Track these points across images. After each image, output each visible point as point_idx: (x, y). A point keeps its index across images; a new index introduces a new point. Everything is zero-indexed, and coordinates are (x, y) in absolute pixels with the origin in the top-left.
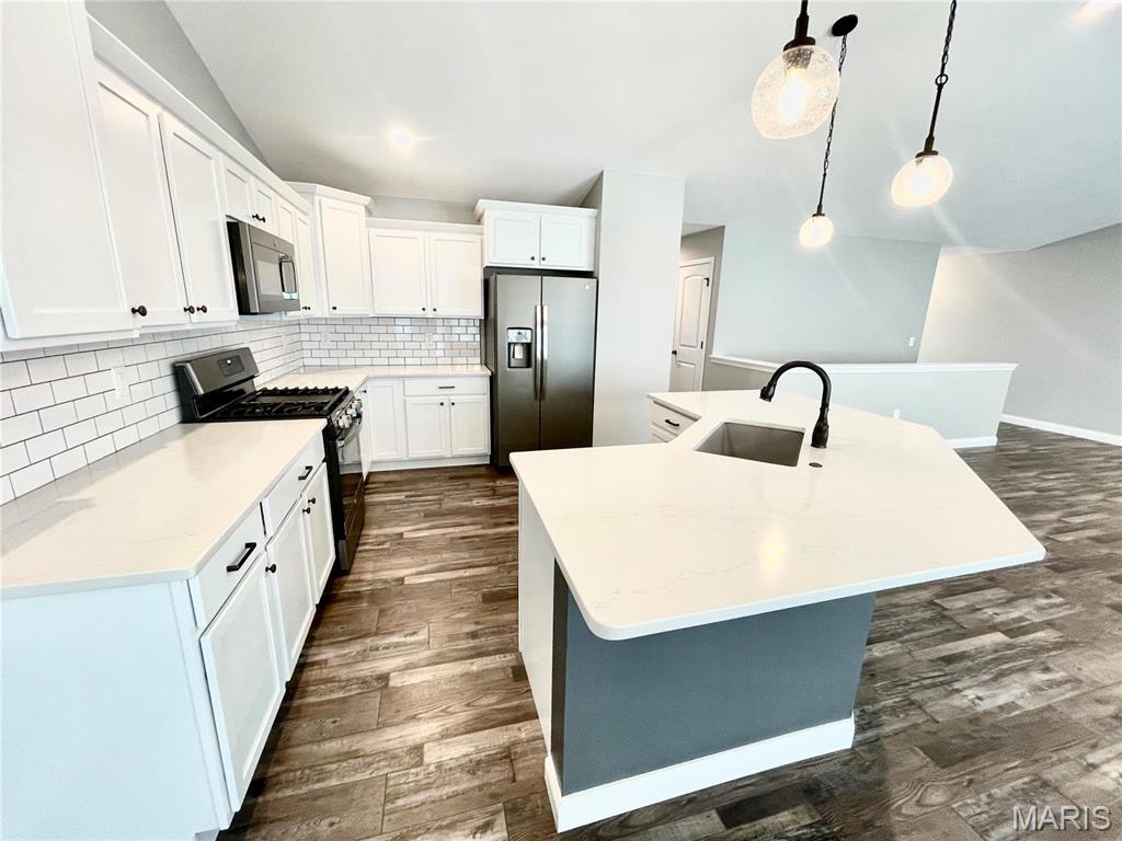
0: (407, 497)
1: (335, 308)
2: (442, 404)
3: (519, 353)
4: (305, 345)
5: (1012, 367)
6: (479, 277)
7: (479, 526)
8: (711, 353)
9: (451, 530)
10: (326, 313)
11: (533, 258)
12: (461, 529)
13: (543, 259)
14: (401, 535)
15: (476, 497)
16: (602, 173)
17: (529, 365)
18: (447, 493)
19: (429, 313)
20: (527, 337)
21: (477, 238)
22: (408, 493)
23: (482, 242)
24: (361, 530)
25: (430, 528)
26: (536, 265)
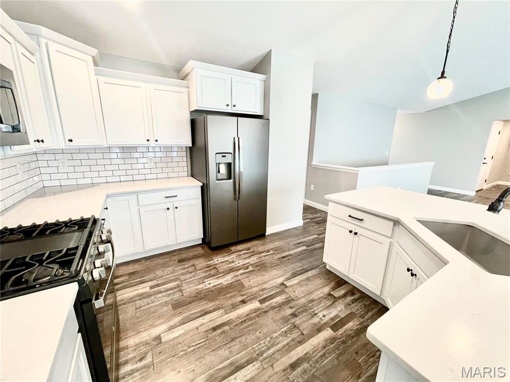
0: (151, 288)
1: (71, 141)
2: (168, 209)
3: (223, 169)
4: (43, 170)
5: (433, 163)
6: (187, 118)
7: (221, 311)
8: (312, 162)
9: (201, 321)
10: (63, 144)
11: (228, 105)
12: (207, 318)
13: (234, 106)
14: (158, 338)
15: (206, 277)
16: (270, 51)
17: (230, 178)
18: (182, 278)
19: (152, 143)
20: (229, 159)
21: (185, 90)
22: (151, 284)
23: (188, 92)
24: (118, 340)
25: (183, 323)
26: (229, 110)
